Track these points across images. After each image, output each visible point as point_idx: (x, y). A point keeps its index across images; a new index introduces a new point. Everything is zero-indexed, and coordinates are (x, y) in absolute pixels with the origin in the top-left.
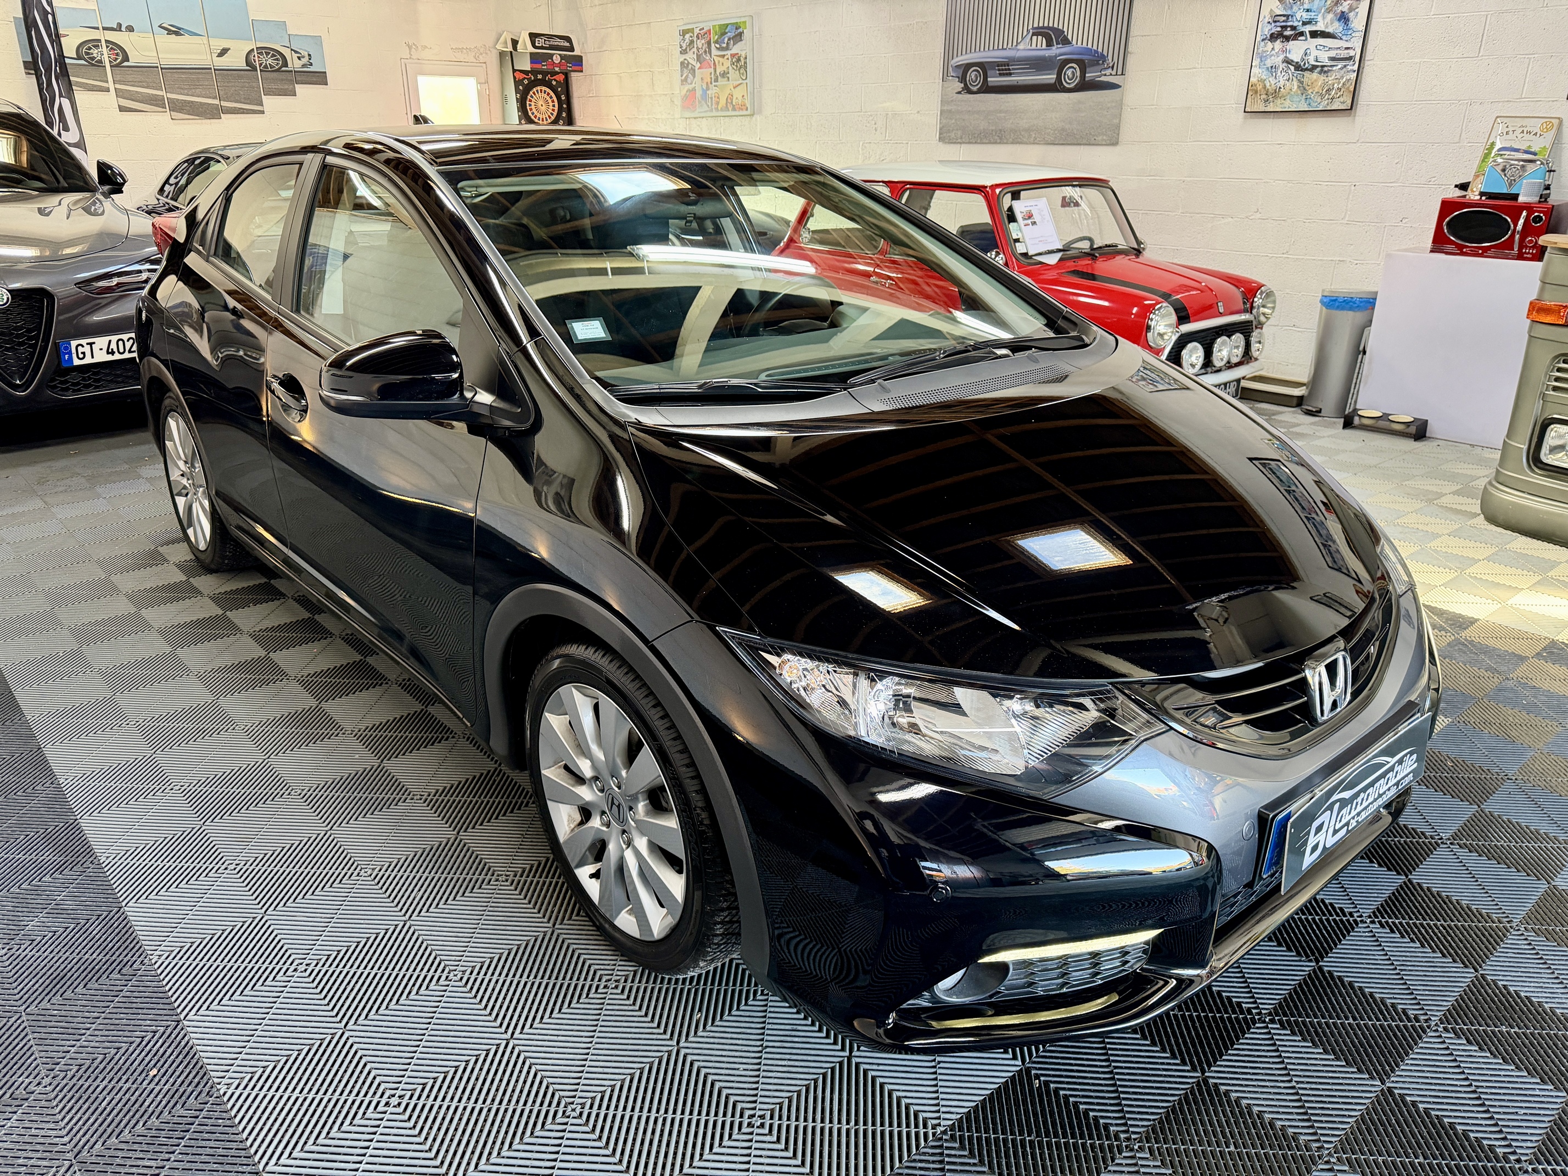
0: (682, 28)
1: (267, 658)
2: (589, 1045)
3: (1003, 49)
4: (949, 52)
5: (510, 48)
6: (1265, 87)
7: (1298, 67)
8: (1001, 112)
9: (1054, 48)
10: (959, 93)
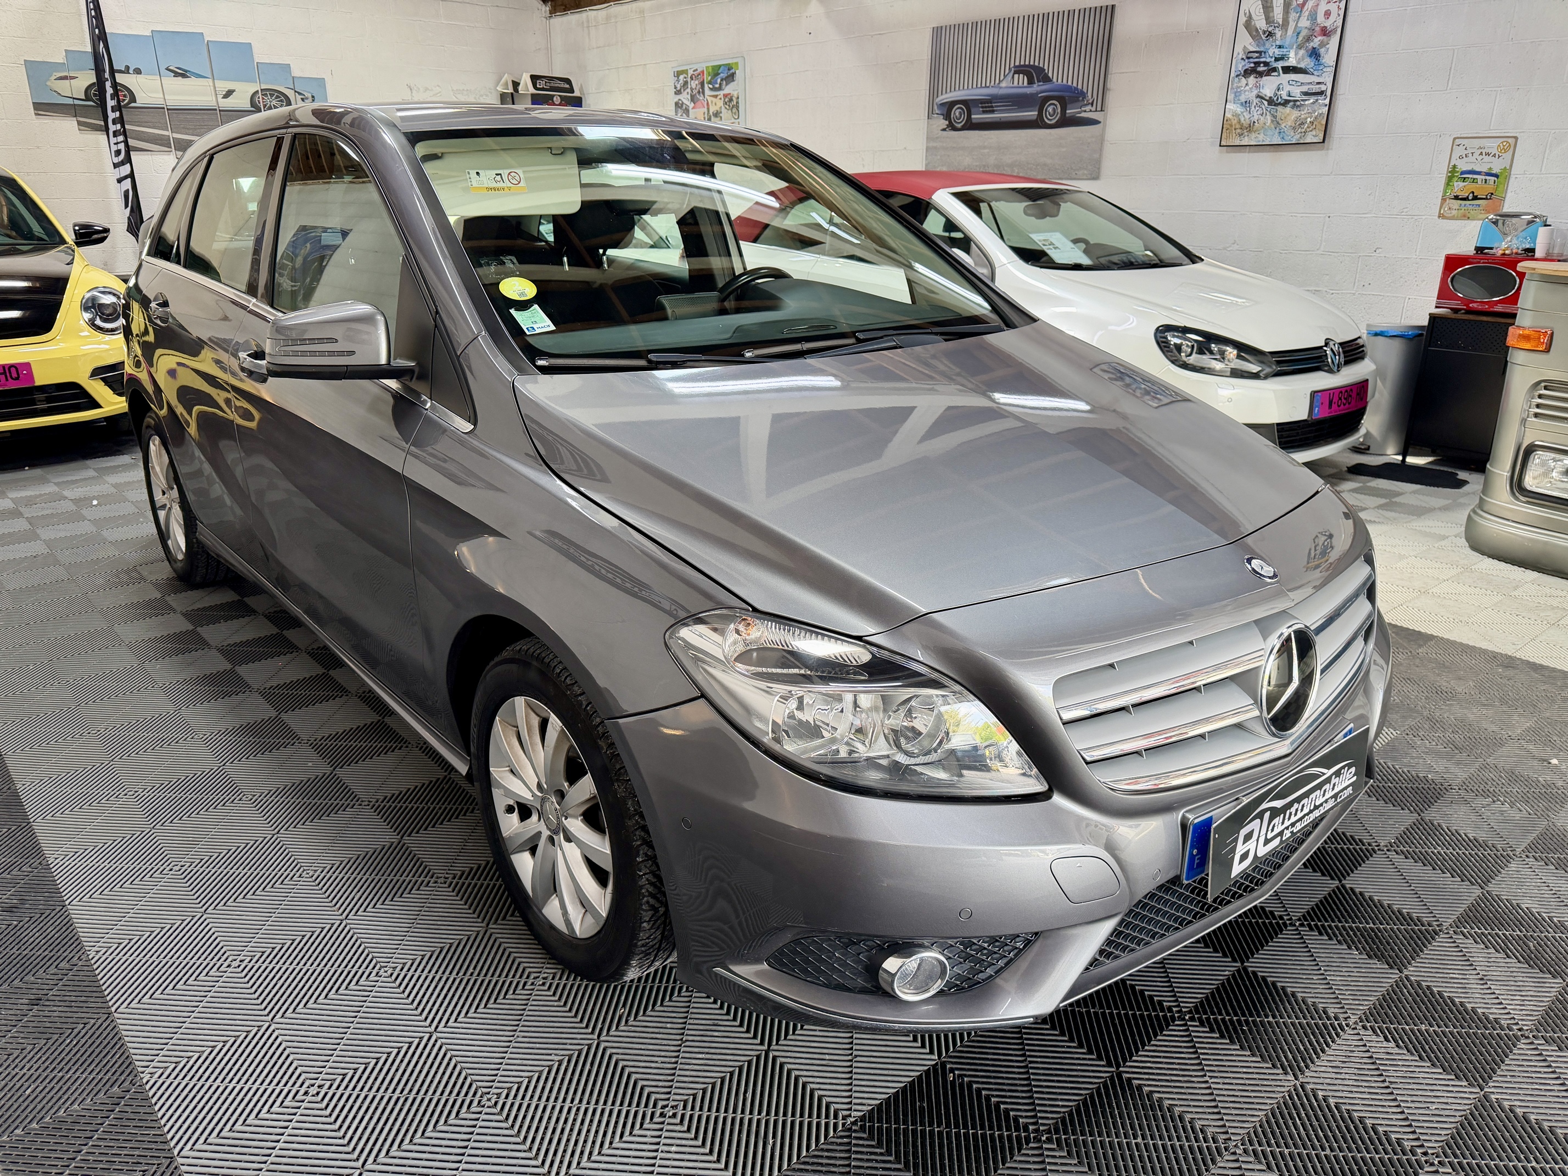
0: (676, 70)
1: (232, 671)
2: (511, 1039)
3: (986, 87)
4: (934, 91)
5: (511, 90)
6: (1239, 122)
7: (1271, 102)
8: (985, 148)
9: (1035, 86)
10: (944, 130)
